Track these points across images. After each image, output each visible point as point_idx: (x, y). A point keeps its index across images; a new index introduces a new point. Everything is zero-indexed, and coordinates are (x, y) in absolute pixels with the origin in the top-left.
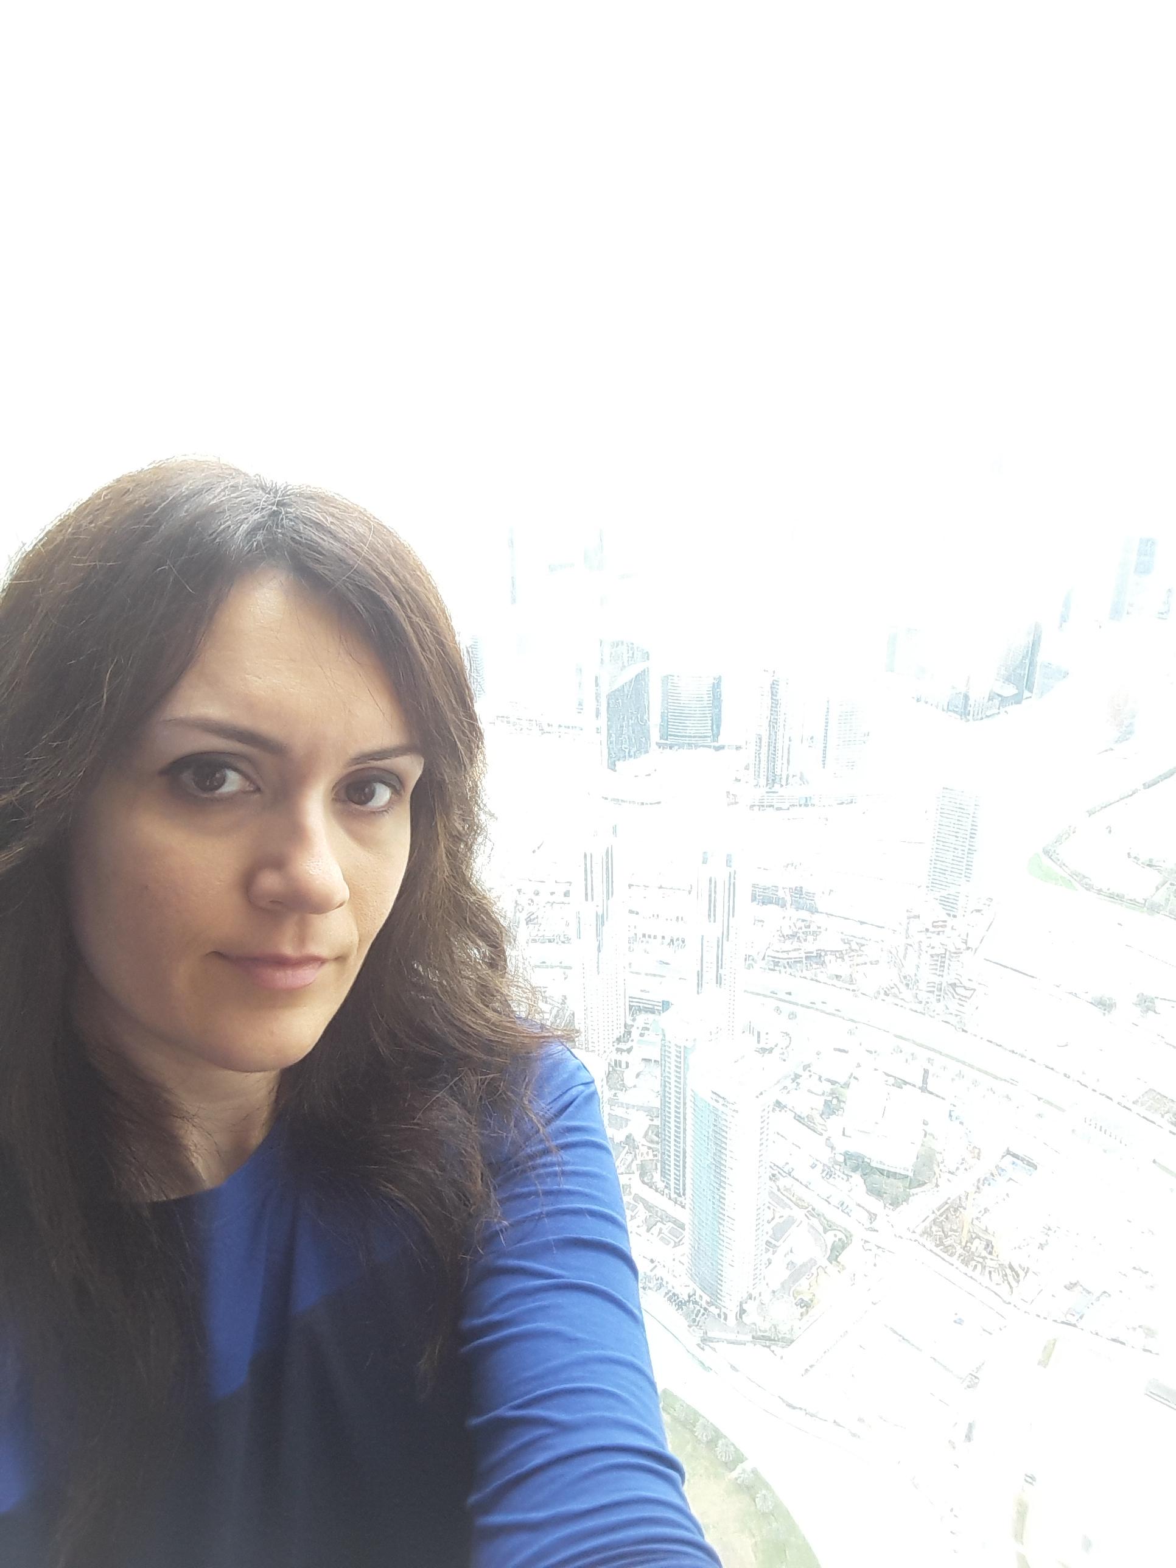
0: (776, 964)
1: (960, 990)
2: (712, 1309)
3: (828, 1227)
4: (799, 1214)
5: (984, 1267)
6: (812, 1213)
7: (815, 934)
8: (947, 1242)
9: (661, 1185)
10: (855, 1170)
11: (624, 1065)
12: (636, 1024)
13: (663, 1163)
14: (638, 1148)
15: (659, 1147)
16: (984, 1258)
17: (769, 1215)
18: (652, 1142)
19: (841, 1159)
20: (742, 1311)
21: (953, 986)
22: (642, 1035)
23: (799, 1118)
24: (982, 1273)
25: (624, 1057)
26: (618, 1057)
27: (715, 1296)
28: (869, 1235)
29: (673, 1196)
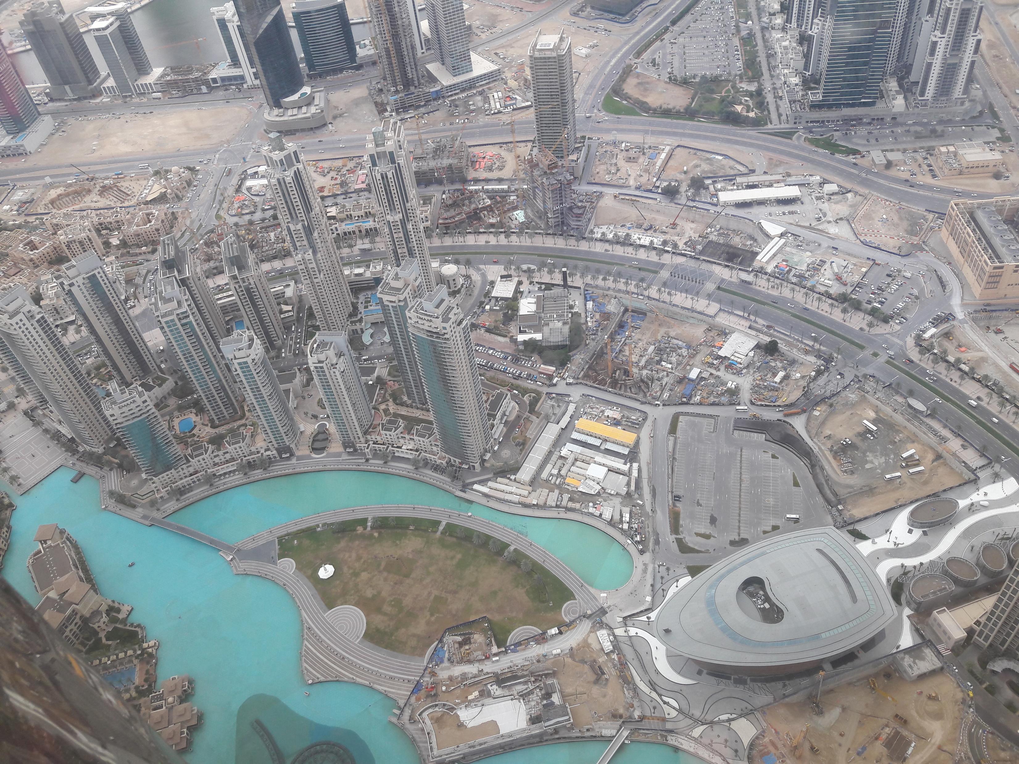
0: (447, 228)
1: (576, 211)
2: (464, 466)
3: (524, 391)
4: (504, 390)
5: (626, 386)
6: (513, 387)
7: (469, 198)
8: (600, 378)
9: (409, 402)
10: (533, 351)
11: (359, 332)
12: (360, 301)
13: (407, 388)
14: (386, 383)
15: (401, 378)
16: (625, 380)
17: (485, 398)
18: (394, 376)
19: (521, 347)
20: (483, 461)
21: (571, 209)
22: (366, 307)
23: (488, 330)
24: (625, 391)
25: (358, 326)
26: (354, 328)
27: (464, 458)
28: (551, 390)
29: (419, 406)
